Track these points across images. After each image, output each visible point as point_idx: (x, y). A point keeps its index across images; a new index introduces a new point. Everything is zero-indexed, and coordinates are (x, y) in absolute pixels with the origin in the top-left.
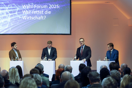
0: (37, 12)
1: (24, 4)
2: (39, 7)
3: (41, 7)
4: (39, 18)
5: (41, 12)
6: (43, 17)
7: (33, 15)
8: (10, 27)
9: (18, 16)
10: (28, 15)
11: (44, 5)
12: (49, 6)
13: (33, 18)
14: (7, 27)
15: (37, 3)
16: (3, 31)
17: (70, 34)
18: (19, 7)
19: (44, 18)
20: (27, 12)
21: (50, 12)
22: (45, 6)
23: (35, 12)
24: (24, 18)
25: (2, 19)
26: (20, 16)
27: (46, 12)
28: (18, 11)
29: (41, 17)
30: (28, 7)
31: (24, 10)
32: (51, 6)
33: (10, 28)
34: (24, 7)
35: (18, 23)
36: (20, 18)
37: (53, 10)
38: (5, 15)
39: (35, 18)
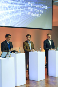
1: (29, 2)
2: (37, 6)
4: (37, 16)
5: (38, 11)
6: (39, 15)
8: (21, 21)
10: (32, 12)
11: (40, 5)
12: (42, 6)
13: (34, 15)
14: (19, 21)
15: (36, 3)
16: (16, 24)
17: (52, 30)
18: (26, 3)
20: (31, 9)
21: (43, 12)
23: (35, 10)
24: (29, 14)
25: (15, 12)
26: (27, 11)
27: (41, 11)
28: (26, 7)
30: (32, 4)
31: (29, 7)
33: (21, 22)
34: (29, 4)
35: (25, 18)
36: (27, 13)
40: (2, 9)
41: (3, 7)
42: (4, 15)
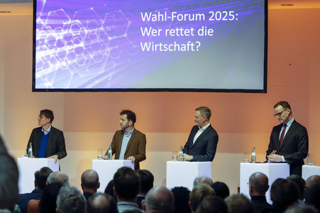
0: (179, 32)
1: (144, 12)
2: (183, 17)
3: (187, 17)
4: (184, 48)
5: (189, 32)
6: (192, 45)
8: (110, 71)
12: (208, 16)
13: (167, 48)
14: (102, 72)
16: (93, 81)
17: (265, 91)
18: (133, 17)
19: (195, 47)
20: (152, 33)
21: (210, 32)
22: (201, 16)
23: (172, 32)
24: (145, 46)
25: (89, 50)
26: (135, 41)
27: (201, 32)
28: (131, 29)
29: (188, 45)
30: (155, 17)
31: (144, 26)
32: (215, 16)
33: (111, 75)
34: (145, 18)
35: (129, 60)
38: (98, 40)
39: (172, 48)
40: (45, 46)
41: (46, 41)
42: (49, 62)
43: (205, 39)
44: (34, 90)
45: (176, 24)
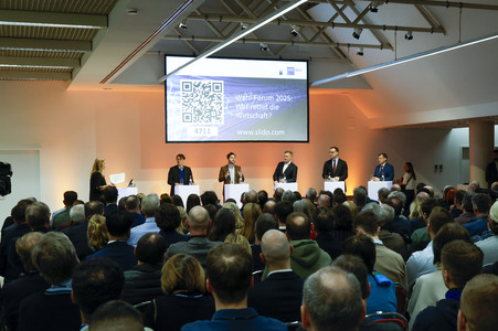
0: (259, 107)
1: (237, 94)
2: (260, 98)
3: (263, 98)
4: (262, 117)
5: (265, 107)
7: (252, 111)
9: (229, 113)
10: (245, 112)
11: (269, 95)
12: (276, 97)
13: (252, 116)
15: (258, 93)
17: (308, 141)
18: (231, 97)
19: (268, 116)
20: (243, 107)
21: (277, 107)
22: (271, 98)
23: (255, 107)
24: (239, 115)
26: (232, 112)
27: (271, 107)
28: (230, 104)
29: (264, 115)
30: (245, 98)
31: (238, 103)
32: (280, 98)
34: (238, 98)
36: (232, 115)
37: (282, 104)
39: (255, 116)
40: (173, 114)
41: (174, 111)
43: (273, 112)
44: (167, 142)
45: (256, 102)
